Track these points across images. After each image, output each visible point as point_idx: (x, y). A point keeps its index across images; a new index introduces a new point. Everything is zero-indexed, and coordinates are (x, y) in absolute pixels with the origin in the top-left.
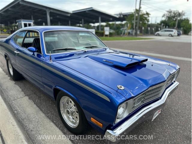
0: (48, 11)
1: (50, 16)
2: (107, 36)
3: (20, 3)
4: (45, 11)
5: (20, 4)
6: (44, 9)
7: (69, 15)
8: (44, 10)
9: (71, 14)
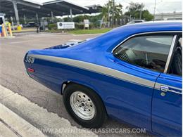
0: (15, 3)
1: (18, 9)
2: (86, 28)
7: (39, 7)
9: (41, 6)
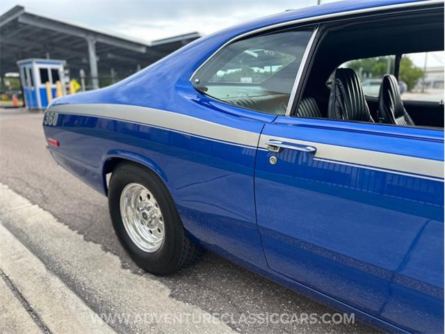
0: (92, 41)
1: (97, 54)
3: (20, 20)
4: (84, 41)
5: (20, 23)
6: (82, 35)
7: (143, 50)
8: (80, 38)
9: (147, 47)
